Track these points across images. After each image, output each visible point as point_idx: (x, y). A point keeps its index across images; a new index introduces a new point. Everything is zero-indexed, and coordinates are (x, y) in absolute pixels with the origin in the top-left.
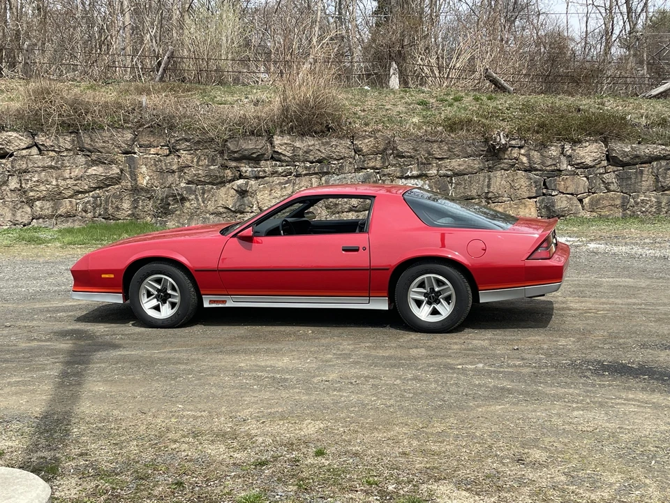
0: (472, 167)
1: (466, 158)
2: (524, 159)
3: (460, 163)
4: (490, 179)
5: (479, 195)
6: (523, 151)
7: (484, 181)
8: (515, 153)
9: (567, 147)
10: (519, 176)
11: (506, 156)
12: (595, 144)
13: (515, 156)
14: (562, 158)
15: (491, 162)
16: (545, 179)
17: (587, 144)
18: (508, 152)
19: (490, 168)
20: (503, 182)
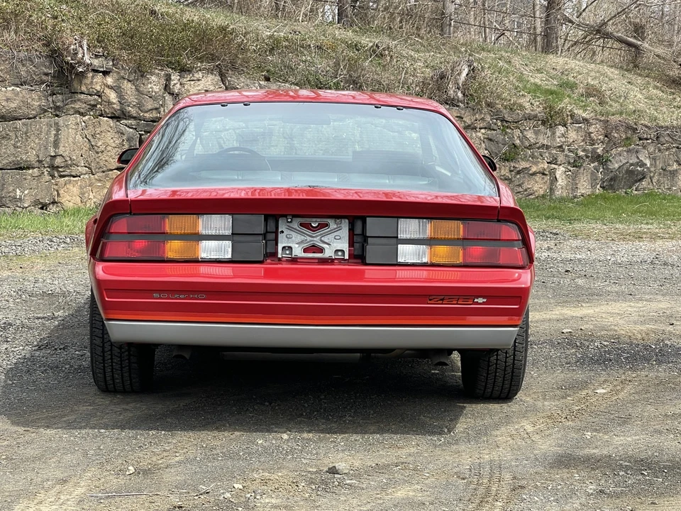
0: (28, 106)
1: (17, 85)
2: (113, 96)
3: (9, 95)
4: (58, 130)
5: (40, 161)
6: (109, 80)
7: (48, 133)
8: (98, 82)
9: (175, 77)
10: (104, 127)
11: (84, 88)
12: (211, 77)
13: (98, 88)
14: (166, 95)
15: (60, 97)
16: (141, 135)
17: (200, 75)
18: (88, 81)
19: (57, 108)
20: (79, 137)
